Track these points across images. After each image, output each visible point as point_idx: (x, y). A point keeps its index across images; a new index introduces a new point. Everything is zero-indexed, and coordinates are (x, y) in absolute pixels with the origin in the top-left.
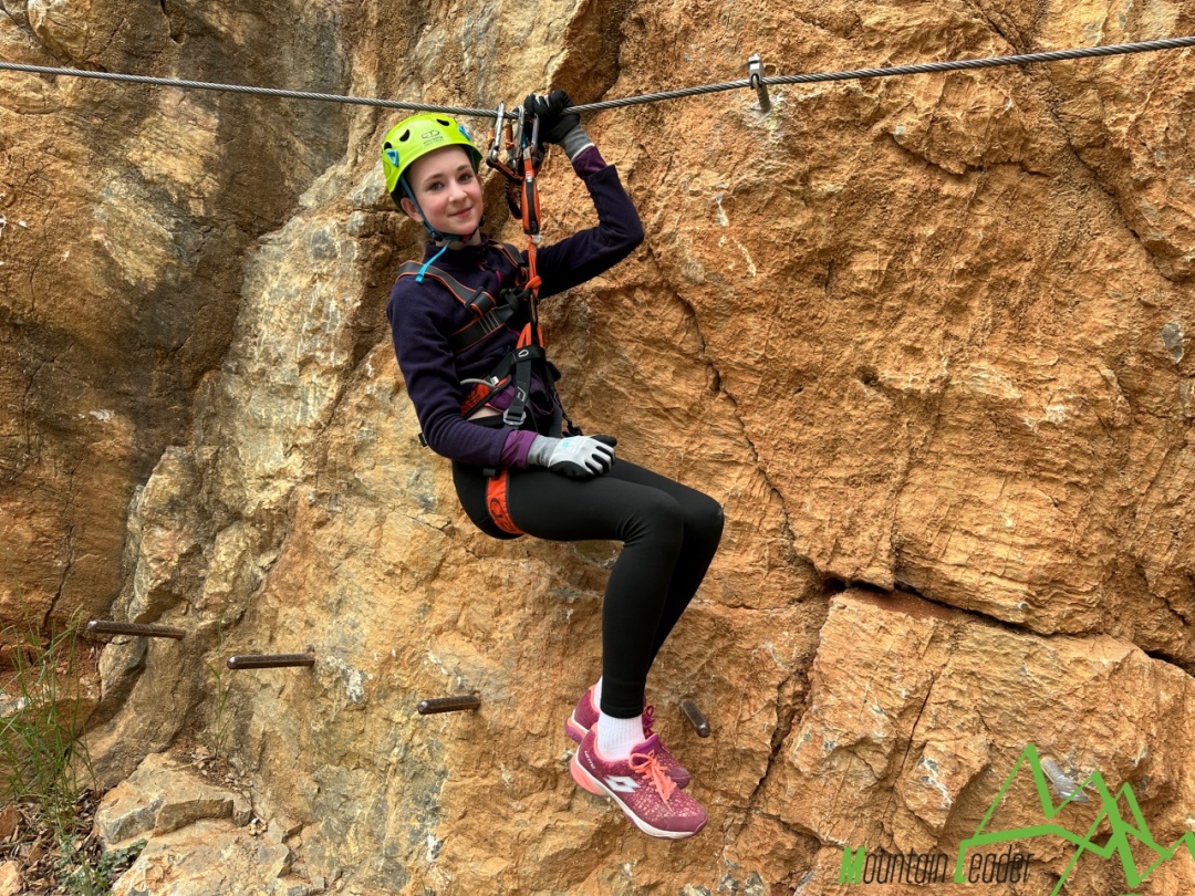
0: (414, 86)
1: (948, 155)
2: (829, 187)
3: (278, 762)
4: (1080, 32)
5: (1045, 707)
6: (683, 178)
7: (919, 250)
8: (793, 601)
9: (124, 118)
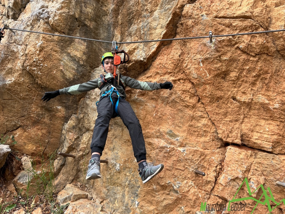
0: (130, 37)
1: (252, 52)
2: (225, 58)
3: (97, 186)
4: (279, 27)
5: (277, 170)
6: (192, 56)
7: (245, 71)
8: (218, 148)
9: (68, 43)
